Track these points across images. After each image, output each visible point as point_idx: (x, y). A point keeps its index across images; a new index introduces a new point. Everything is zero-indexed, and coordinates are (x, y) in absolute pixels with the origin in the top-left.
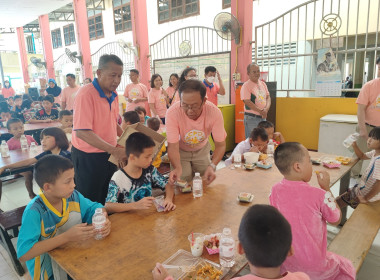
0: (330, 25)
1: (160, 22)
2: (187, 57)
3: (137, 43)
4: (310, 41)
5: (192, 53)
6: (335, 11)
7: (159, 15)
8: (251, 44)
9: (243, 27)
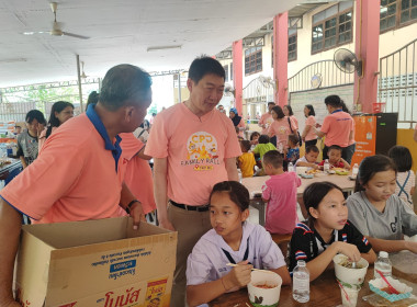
1: (312, 54)
2: (318, 89)
3: (276, 77)
5: (323, 86)
7: (313, 46)
8: (376, 75)
9: (365, 59)
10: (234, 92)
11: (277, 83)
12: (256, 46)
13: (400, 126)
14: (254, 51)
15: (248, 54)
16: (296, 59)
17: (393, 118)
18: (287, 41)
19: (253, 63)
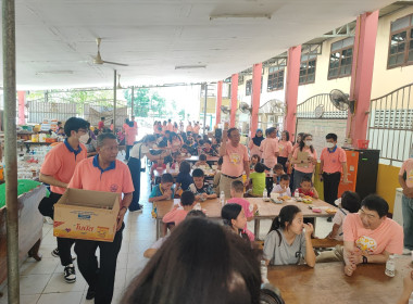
2: (321, 118)
3: (286, 102)
5: (325, 116)
7: (329, 72)
8: (367, 113)
9: (357, 100)
10: (251, 110)
11: (287, 108)
12: (278, 66)
13: (381, 161)
14: (276, 69)
15: (271, 71)
16: (313, 82)
17: (376, 154)
18: (298, 72)
19: (275, 81)
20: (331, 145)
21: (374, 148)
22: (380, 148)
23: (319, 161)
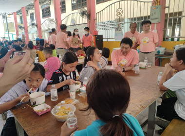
0: (119, 13)
1: (72, 10)
3: (56, 19)
4: (129, 19)
5: (76, 24)
6: (121, 7)
7: (72, 7)
8: (95, 20)
10: (37, 26)
11: (57, 22)
12: (47, 4)
13: (104, 40)
14: (46, 6)
15: (43, 8)
19: (46, 12)
20: (87, 33)
21: (100, 34)
22: (102, 34)
23: (82, 42)
